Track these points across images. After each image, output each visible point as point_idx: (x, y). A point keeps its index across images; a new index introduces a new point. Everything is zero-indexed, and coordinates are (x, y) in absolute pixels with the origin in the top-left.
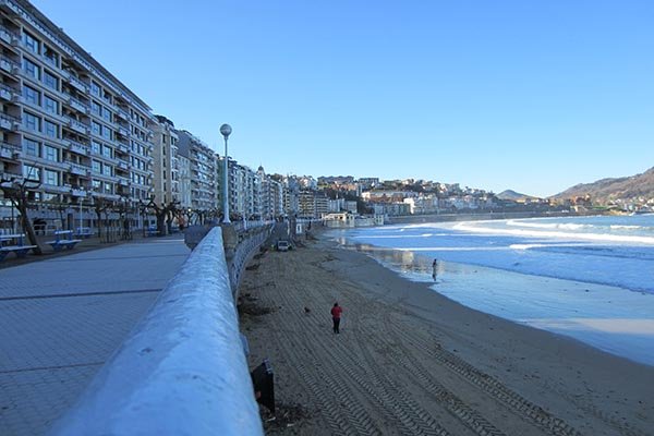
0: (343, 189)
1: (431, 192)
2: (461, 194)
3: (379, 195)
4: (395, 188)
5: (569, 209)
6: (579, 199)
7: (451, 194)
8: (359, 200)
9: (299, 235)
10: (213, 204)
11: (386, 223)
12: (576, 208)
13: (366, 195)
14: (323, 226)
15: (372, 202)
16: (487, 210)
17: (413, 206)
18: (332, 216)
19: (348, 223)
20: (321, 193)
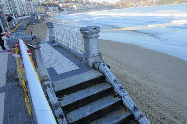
0: (53, 3)
1: (81, 3)
2: (89, 3)
3: (65, 5)
4: (70, 2)
5: (119, 7)
6: (121, 4)
7: (87, 3)
8: (58, 7)
9: (39, 19)
10: (9, 11)
11: (67, 14)
12: (121, 6)
13: (61, 5)
14: (48, 16)
15: (63, 7)
16: (97, 8)
17: (75, 8)
18: (50, 12)
19: (56, 14)
20: (46, 5)
